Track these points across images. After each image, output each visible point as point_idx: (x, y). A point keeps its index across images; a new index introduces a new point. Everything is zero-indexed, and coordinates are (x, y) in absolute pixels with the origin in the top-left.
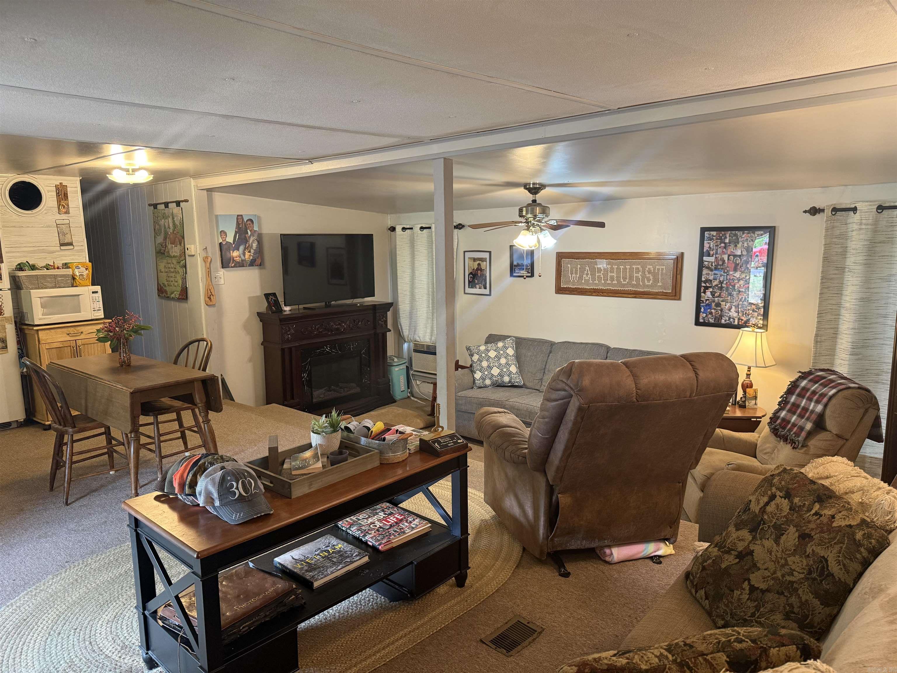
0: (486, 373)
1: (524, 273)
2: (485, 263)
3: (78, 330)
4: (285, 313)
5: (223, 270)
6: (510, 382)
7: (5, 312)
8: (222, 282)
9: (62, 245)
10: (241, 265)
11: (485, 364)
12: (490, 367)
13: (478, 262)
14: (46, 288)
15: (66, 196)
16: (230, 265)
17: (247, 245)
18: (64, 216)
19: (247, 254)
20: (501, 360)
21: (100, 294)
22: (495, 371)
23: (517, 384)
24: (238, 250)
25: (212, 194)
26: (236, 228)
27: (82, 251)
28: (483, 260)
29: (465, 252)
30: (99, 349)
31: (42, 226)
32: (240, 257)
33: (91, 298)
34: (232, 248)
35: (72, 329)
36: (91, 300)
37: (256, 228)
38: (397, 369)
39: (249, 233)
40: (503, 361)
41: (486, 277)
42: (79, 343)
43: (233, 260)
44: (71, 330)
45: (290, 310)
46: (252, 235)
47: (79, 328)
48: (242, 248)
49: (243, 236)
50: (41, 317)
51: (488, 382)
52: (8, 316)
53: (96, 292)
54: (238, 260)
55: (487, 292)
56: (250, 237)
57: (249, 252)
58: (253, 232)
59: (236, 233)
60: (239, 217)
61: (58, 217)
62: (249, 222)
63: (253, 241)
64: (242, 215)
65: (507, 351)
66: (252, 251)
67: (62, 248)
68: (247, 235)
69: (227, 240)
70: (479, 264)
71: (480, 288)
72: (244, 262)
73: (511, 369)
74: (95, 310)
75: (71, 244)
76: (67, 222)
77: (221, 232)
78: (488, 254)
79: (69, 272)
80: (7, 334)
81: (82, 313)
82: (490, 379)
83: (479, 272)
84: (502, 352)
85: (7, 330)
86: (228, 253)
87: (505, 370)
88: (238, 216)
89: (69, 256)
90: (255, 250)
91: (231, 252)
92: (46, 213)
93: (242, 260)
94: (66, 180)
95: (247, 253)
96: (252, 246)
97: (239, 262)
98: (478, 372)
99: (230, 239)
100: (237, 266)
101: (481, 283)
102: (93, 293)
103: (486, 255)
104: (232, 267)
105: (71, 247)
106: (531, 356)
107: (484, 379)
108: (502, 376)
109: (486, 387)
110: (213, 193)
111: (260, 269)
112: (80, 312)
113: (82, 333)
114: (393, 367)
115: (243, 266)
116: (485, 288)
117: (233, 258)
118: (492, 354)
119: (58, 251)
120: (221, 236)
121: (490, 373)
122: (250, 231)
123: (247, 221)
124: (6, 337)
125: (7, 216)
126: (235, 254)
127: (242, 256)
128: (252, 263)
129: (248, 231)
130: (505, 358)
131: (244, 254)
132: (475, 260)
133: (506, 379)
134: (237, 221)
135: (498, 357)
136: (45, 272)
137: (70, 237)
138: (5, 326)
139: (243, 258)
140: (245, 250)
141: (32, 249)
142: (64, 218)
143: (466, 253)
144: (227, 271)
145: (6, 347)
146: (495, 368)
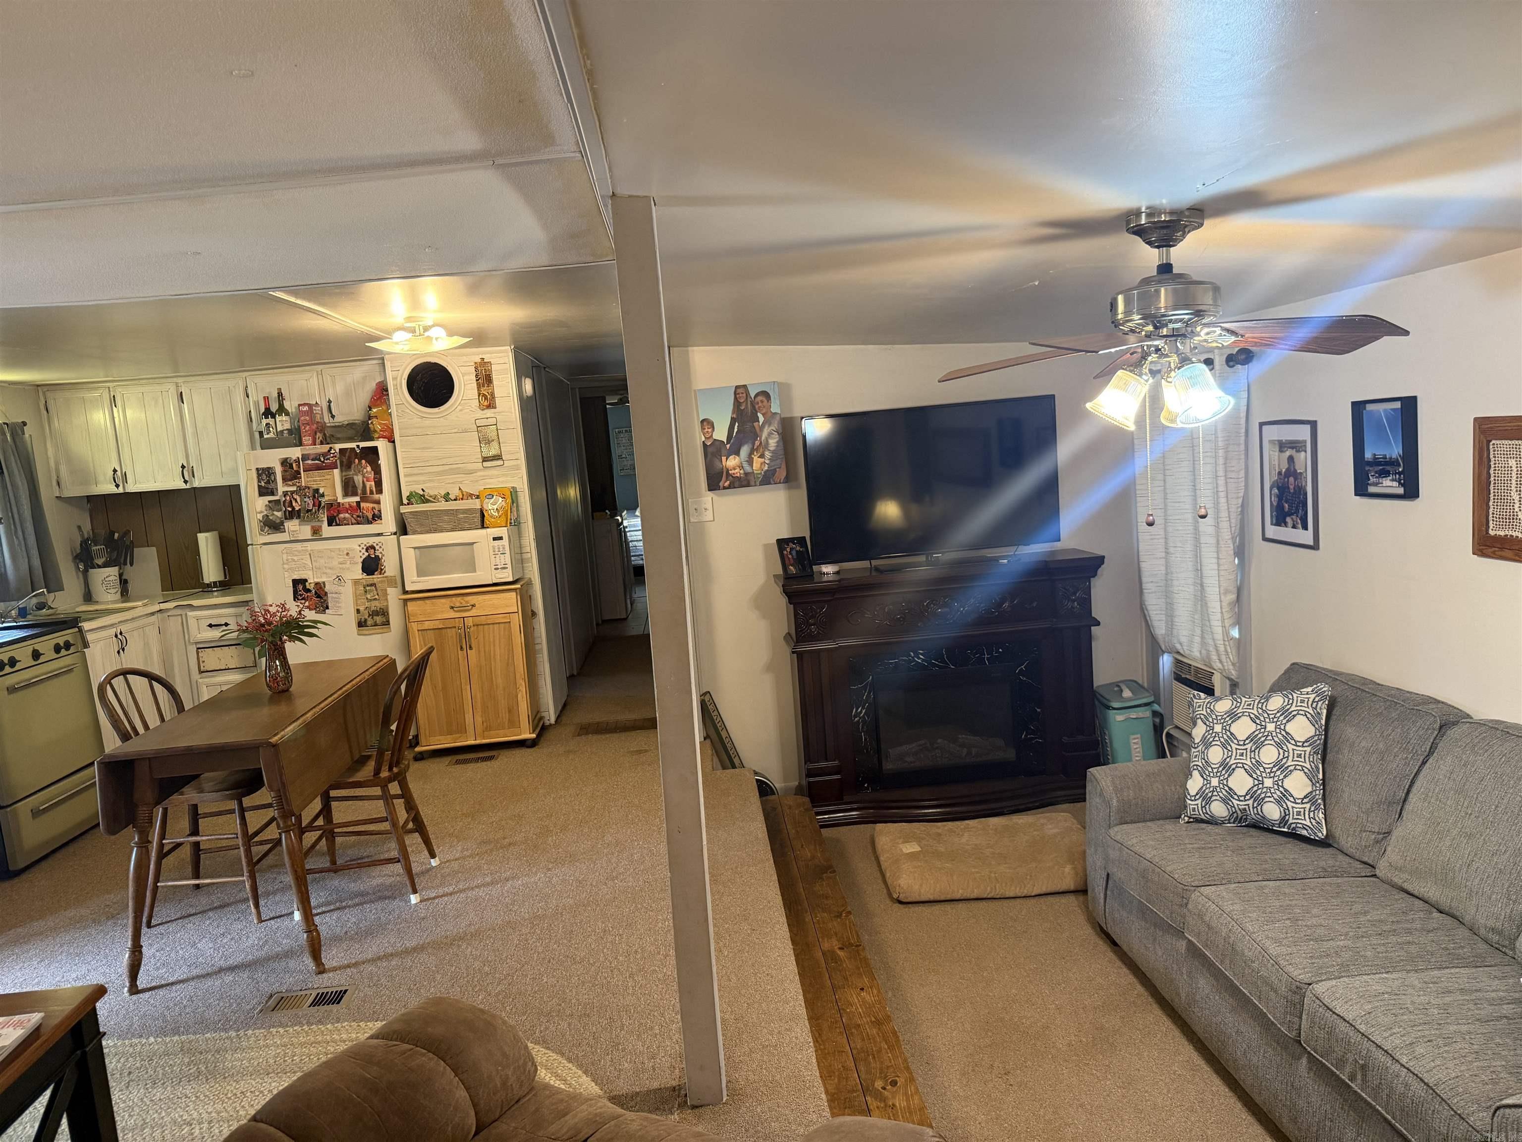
0: (1215, 782)
1: (1389, 485)
2: (1303, 453)
3: (467, 602)
4: (825, 578)
5: (710, 494)
6: (1283, 821)
7: (387, 569)
8: (709, 516)
9: (485, 459)
10: (743, 482)
11: (1216, 754)
12: (1227, 768)
13: (1288, 453)
14: (441, 531)
15: (488, 380)
16: (721, 484)
17: (757, 443)
18: (489, 413)
19: (757, 461)
20: (1264, 750)
21: (505, 542)
22: (1241, 782)
23: (1304, 833)
24: (737, 453)
25: (687, 351)
26: (733, 413)
27: (517, 468)
28: (1297, 446)
29: (1261, 425)
30: (502, 633)
31: (456, 430)
32: (741, 467)
33: (491, 548)
34: (724, 452)
35: (459, 599)
36: (491, 551)
37: (775, 408)
38: (1120, 718)
39: (761, 419)
40: (1269, 754)
41: (1306, 494)
42: (469, 622)
43: (728, 474)
44: (457, 601)
45: (838, 573)
46: (767, 422)
47: (469, 598)
48: (745, 450)
49: (748, 426)
50: (415, 578)
51: (1218, 809)
52: (392, 575)
53: (501, 538)
54: (738, 472)
55: (1306, 537)
56: (762, 428)
57: (762, 456)
58: (770, 417)
59: (733, 421)
60: (740, 391)
61: (480, 414)
62: (759, 398)
63: (770, 434)
64: (745, 386)
65: (1290, 728)
66: (768, 454)
67: (486, 464)
68: (756, 424)
69: (715, 437)
70: (1291, 459)
71: (1294, 527)
72: (752, 478)
73: (1288, 783)
74: (498, 569)
75: (498, 457)
76: (493, 421)
77: (702, 421)
78: (1307, 428)
79: (476, 504)
80: (390, 604)
81: (478, 573)
82: (1225, 801)
83: (1291, 479)
84: (1271, 727)
85: (389, 597)
86: (717, 463)
87: (1268, 783)
88: (737, 387)
89: (498, 477)
90: (773, 452)
91: (724, 458)
92: (461, 410)
93: (746, 474)
94: (489, 353)
95: (755, 458)
96: (767, 443)
97: (739, 478)
98: (1196, 774)
99: (721, 434)
100: (737, 484)
101: (1297, 512)
102: (494, 539)
103: (1303, 433)
104: (725, 488)
105: (500, 462)
106: (1367, 751)
107: (1208, 800)
108: (1259, 801)
109: (1212, 821)
110: (690, 349)
111: (789, 488)
112: (474, 570)
113: (473, 606)
114: (1112, 712)
115: (748, 485)
116: (1305, 527)
117: (728, 470)
118: (1243, 728)
119: (480, 470)
120: (703, 429)
121: (1224, 783)
122: (763, 415)
123: (757, 395)
124: (387, 607)
125: (406, 420)
126: (731, 462)
127: (746, 465)
128: (767, 479)
129: (759, 415)
130: (1279, 745)
131: (750, 461)
132: (1283, 446)
133: (1272, 811)
134: (736, 398)
135: (1256, 742)
136: (443, 505)
137: (497, 447)
138: (386, 590)
139: (748, 469)
140: (751, 454)
141: (441, 468)
142: (488, 415)
143: (1265, 428)
144: (718, 495)
145: (387, 623)
146: (1240, 772)
